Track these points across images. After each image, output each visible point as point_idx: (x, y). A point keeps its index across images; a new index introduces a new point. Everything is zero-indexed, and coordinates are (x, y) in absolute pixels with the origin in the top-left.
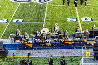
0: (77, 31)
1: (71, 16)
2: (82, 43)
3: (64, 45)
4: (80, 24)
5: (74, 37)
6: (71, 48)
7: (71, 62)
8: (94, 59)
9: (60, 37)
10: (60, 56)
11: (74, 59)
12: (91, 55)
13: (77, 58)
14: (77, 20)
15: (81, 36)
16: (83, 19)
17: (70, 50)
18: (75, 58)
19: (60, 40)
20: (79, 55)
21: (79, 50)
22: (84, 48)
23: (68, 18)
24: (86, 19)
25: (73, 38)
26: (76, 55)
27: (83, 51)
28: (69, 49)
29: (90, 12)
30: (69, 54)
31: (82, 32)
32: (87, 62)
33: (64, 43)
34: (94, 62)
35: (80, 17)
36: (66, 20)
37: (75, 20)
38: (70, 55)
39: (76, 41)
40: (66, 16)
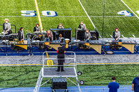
0: (35, 30)
1: (27, 8)
2: (42, 47)
3: (16, 50)
4: (40, 20)
5: (31, 38)
6: (27, 55)
7: (27, 73)
8: (58, 70)
9: (11, 39)
10: (10, 65)
11: (30, 70)
12: (54, 63)
13: (34, 69)
14: (36, 15)
15: (42, 37)
16: (45, 13)
17: (26, 57)
18: (33, 68)
19: (11, 42)
20: (37, 65)
21: (38, 57)
22: (45, 54)
23: (22, 12)
24: (48, 13)
25: (29, 39)
26: (33, 64)
27: (44, 59)
28: (23, 55)
29: (54, 3)
30: (24, 62)
31: (42, 32)
32: (49, 74)
33: (16, 47)
34: (58, 74)
35: (40, 11)
36: (20, 14)
37: (33, 14)
38: (25, 64)
39: (34, 44)
40: (19, 8)
